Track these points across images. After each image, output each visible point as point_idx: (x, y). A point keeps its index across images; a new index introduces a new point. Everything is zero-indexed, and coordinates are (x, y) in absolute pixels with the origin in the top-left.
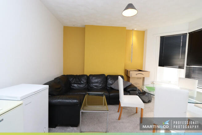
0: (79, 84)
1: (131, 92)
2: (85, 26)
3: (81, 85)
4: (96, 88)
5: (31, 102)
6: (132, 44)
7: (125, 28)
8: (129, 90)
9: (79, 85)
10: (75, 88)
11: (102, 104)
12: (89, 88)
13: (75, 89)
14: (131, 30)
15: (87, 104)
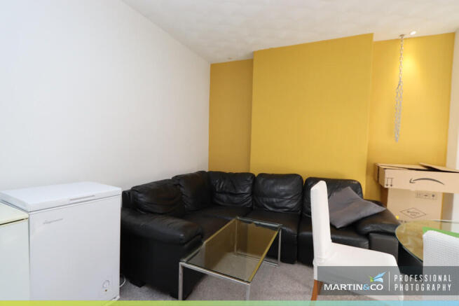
0: (231, 194)
1: (375, 237)
2: (254, 53)
3: (236, 198)
4: (271, 209)
5: (62, 219)
6: (400, 82)
7: (371, 35)
8: (368, 228)
9: (231, 197)
10: (221, 203)
11: (277, 258)
12: (254, 207)
13: (220, 205)
14: (397, 40)
15: (235, 247)
